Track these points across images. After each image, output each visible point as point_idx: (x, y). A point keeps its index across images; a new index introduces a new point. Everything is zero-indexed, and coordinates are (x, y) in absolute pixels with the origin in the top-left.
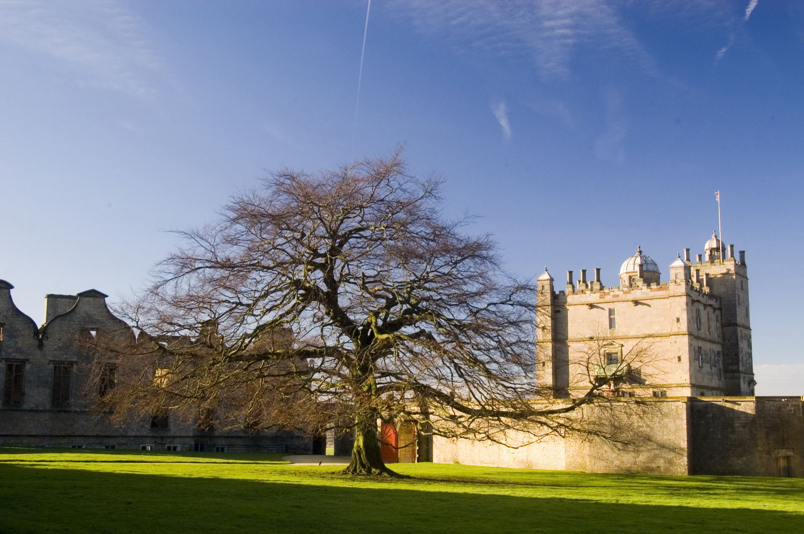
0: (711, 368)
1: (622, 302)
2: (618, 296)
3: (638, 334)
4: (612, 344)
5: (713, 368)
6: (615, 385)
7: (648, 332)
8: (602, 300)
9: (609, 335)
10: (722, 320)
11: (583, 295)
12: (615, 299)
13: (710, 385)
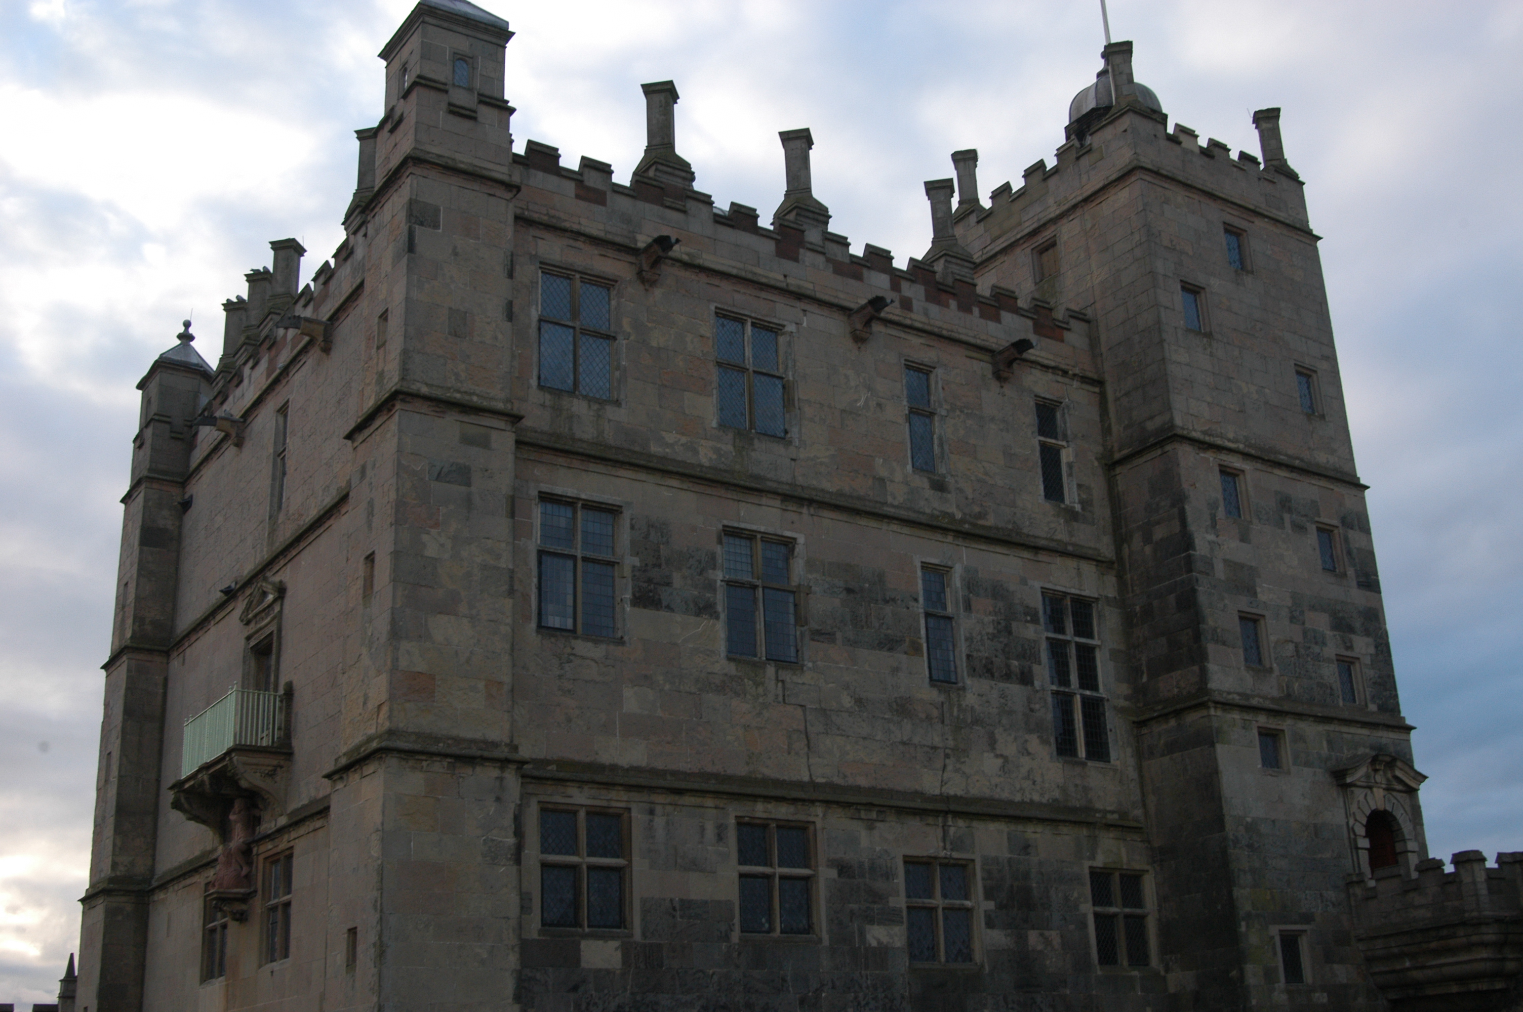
0: (952, 689)
4: (263, 594)
5: (981, 683)
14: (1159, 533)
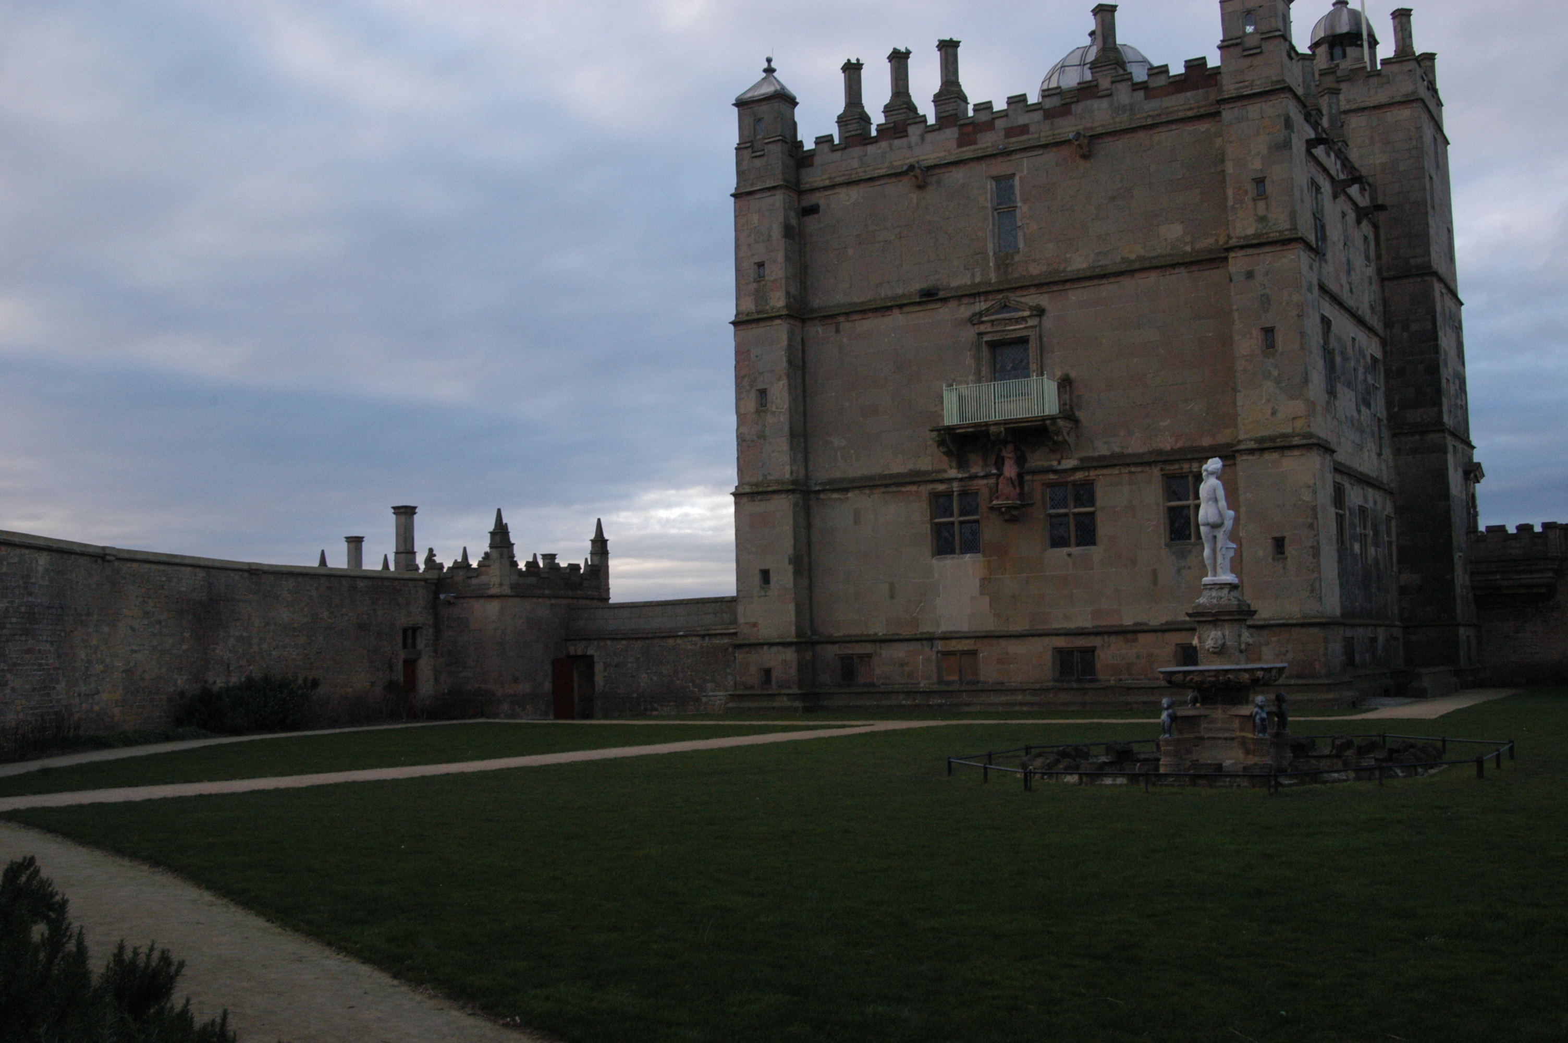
0: (1359, 412)
1: (1040, 152)
2: (1024, 129)
3: (1102, 263)
4: (1005, 307)
5: (1363, 409)
6: (1020, 460)
7: (1142, 253)
8: (968, 152)
9: (993, 277)
10: (1379, 257)
11: (897, 142)
12: (1015, 142)
13: (1355, 465)
14: (1414, 327)
